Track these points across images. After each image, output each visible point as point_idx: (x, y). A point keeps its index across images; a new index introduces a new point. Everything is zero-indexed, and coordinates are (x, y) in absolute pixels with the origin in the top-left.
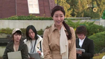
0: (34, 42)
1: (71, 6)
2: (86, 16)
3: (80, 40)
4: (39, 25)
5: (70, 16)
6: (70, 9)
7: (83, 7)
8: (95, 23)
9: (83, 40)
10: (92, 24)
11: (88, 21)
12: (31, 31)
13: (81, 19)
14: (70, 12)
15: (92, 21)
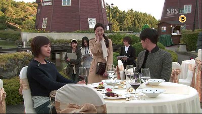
0: (87, 48)
1: (119, 23)
2: (130, 30)
3: (126, 47)
4: (90, 36)
5: (118, 30)
6: (118, 25)
7: (128, 24)
8: (136, 36)
9: (128, 48)
10: (134, 36)
11: (131, 34)
12: (85, 41)
13: (126, 33)
14: (119, 27)
15: (134, 34)
